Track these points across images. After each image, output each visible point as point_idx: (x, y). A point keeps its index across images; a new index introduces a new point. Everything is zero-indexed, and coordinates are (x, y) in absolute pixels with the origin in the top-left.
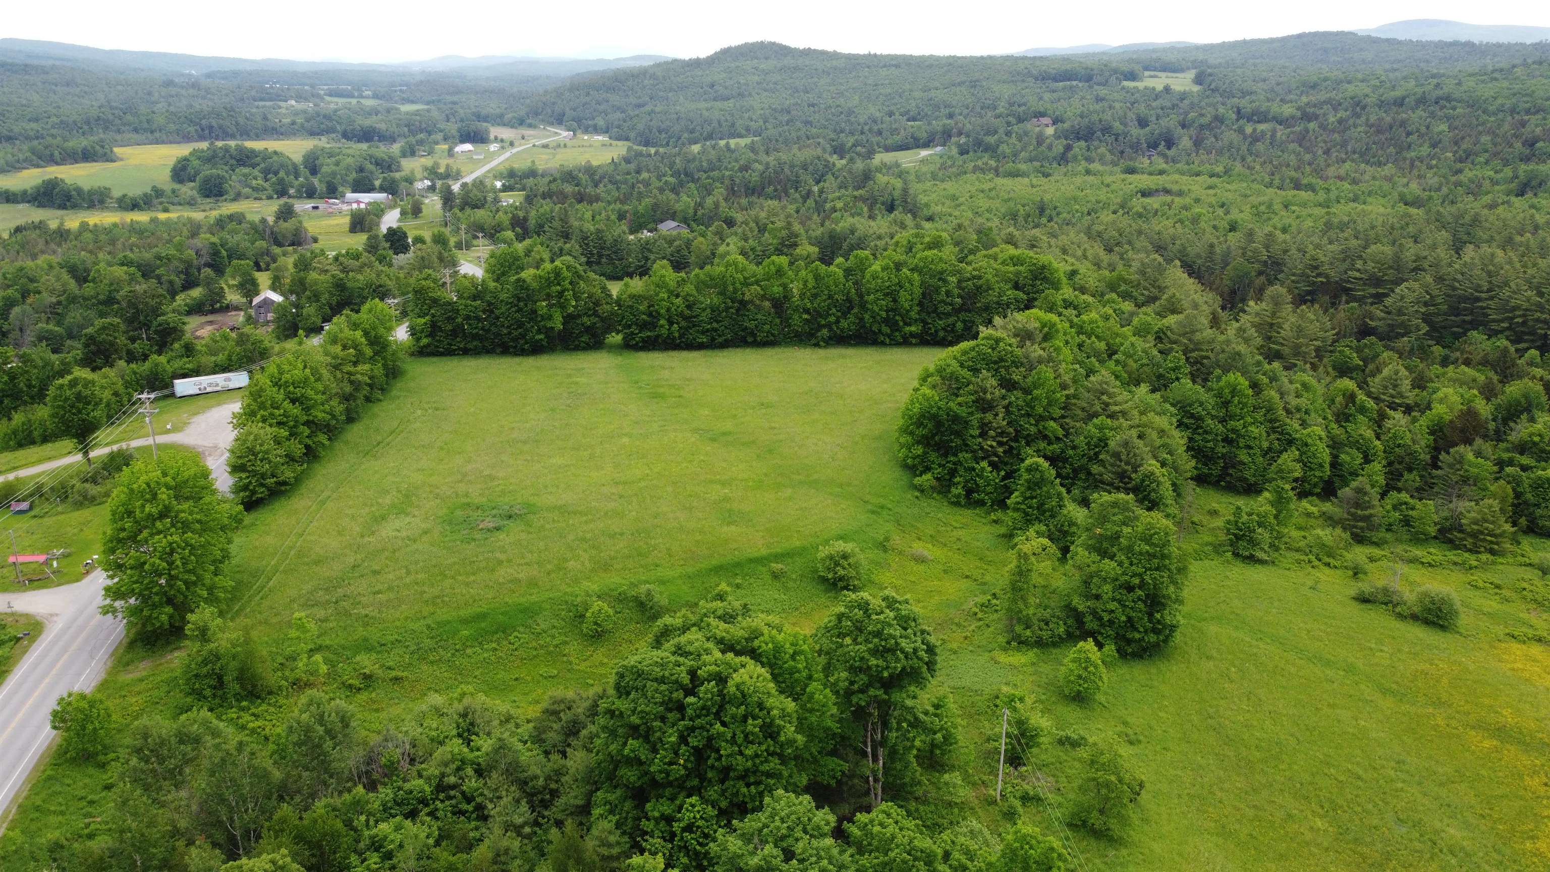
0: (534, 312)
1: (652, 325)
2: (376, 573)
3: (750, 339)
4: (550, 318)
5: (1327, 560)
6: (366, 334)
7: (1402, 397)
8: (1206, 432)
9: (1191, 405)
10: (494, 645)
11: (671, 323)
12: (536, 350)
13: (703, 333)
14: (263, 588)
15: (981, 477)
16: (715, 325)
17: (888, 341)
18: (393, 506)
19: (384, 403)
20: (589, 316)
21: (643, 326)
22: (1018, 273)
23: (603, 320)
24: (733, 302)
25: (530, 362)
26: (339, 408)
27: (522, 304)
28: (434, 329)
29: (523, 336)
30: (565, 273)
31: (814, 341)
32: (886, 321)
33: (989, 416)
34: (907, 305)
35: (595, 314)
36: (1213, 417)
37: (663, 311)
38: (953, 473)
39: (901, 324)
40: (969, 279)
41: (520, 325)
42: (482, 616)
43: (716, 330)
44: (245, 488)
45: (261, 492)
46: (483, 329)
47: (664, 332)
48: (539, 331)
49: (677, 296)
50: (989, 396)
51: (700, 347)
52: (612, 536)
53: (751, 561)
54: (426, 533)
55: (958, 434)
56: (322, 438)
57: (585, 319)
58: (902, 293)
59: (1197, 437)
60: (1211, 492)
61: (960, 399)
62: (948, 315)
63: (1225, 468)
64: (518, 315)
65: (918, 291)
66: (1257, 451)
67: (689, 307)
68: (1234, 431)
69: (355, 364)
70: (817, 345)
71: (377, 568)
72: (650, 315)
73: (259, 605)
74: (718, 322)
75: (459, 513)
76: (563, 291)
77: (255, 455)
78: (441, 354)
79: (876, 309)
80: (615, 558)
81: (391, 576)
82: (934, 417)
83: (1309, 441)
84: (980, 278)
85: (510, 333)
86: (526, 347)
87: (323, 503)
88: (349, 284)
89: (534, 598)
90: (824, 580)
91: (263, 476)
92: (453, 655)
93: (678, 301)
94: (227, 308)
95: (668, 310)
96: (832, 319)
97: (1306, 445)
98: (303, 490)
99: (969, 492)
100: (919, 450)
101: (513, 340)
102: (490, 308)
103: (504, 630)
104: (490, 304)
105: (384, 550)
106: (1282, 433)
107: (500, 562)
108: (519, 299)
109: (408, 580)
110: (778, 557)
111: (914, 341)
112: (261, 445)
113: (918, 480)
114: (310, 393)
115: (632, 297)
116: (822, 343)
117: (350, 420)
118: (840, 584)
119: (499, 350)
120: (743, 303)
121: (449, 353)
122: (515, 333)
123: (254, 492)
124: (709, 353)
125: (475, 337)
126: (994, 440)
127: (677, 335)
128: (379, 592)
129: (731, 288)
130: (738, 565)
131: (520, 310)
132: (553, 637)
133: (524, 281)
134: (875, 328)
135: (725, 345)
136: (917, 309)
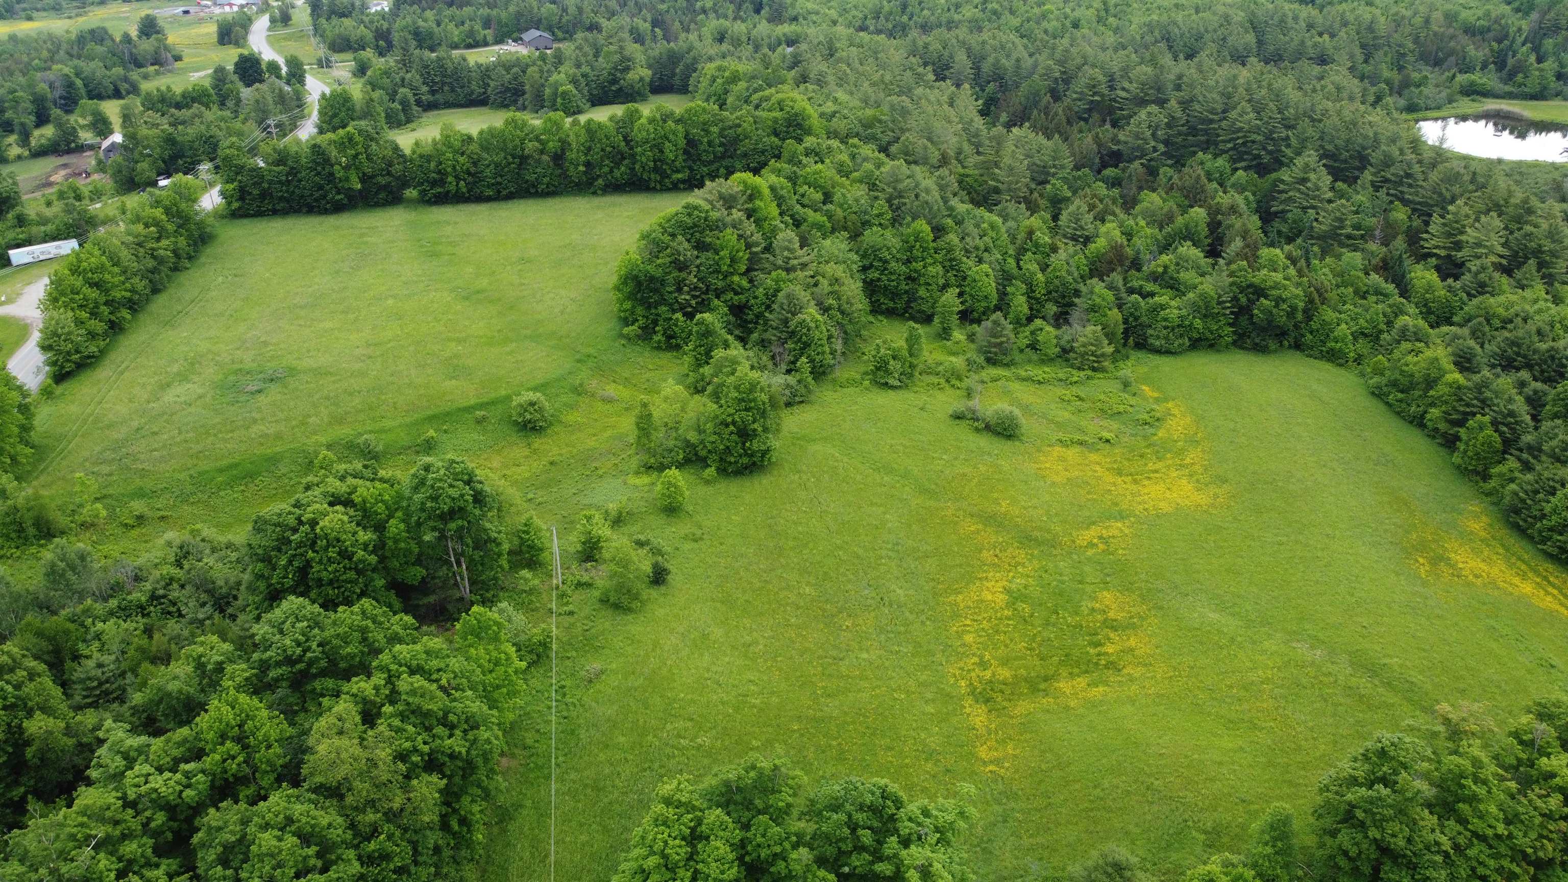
0: (332, 174)
1: (442, 182)
2: (155, 433)
3: (532, 191)
4: (347, 179)
5: (954, 382)
8: (891, 273)
9: (879, 250)
10: (242, 488)
11: (457, 177)
12: (338, 208)
13: (488, 187)
14: (63, 450)
15: (676, 325)
16: (499, 179)
17: (658, 187)
18: (178, 374)
19: (190, 272)
20: (383, 176)
21: (434, 183)
23: (398, 178)
24: (514, 158)
25: (331, 221)
26: (140, 284)
27: (319, 168)
28: (242, 193)
29: (325, 197)
30: (358, 138)
31: (592, 190)
32: (656, 170)
33: (683, 275)
34: (672, 156)
35: (389, 173)
36: (897, 261)
37: (449, 170)
38: (655, 322)
39: (669, 172)
40: (731, 128)
41: (321, 188)
42: (235, 466)
43: (500, 184)
44: (54, 364)
45: (69, 367)
46: (287, 191)
47: (453, 188)
48: (339, 193)
49: (463, 154)
50: (682, 259)
51: (488, 199)
52: (351, 394)
53: (459, 410)
54: (200, 397)
55: (656, 291)
56: (125, 314)
57: (380, 179)
58: (667, 144)
59: (884, 278)
60: (896, 323)
61: (659, 261)
62: (711, 163)
63: (909, 302)
64: (317, 179)
65: (682, 143)
66: (934, 287)
67: (475, 164)
68: (916, 271)
69: (158, 239)
70: (594, 193)
71: (155, 429)
72: (439, 172)
73: (59, 464)
74: (501, 176)
75: (232, 378)
76: (357, 155)
77: (59, 336)
78: (252, 216)
79: (644, 159)
80: (349, 413)
81: (165, 437)
82: (635, 278)
83: (977, 278)
84: (739, 126)
85: (312, 195)
86: (328, 206)
87: (122, 373)
88: (179, 139)
89: (278, 449)
90: (516, 423)
91: (69, 353)
92: (210, 497)
93: (462, 159)
94: (81, 149)
95: (454, 167)
96: (606, 169)
97: (975, 281)
98: (107, 362)
99: (670, 337)
100: (628, 305)
101: (316, 200)
102: (293, 172)
103: (251, 476)
104: (292, 168)
105: (164, 413)
106: (958, 271)
107: (255, 421)
108: (318, 164)
109: (178, 440)
110: (482, 406)
111: (682, 186)
112: (63, 328)
113: (626, 330)
114: (107, 277)
115: (421, 156)
116: (599, 192)
117: (156, 291)
118: (530, 426)
119: (304, 210)
120: (524, 159)
121: (259, 214)
122: (317, 195)
123: (62, 367)
124: (494, 205)
125: (281, 199)
126: (688, 293)
127: (464, 190)
128: (155, 450)
129: (510, 146)
130: (448, 414)
131: (318, 174)
132: (291, 479)
133: (319, 147)
134: (645, 176)
135: (510, 197)
136: (681, 158)
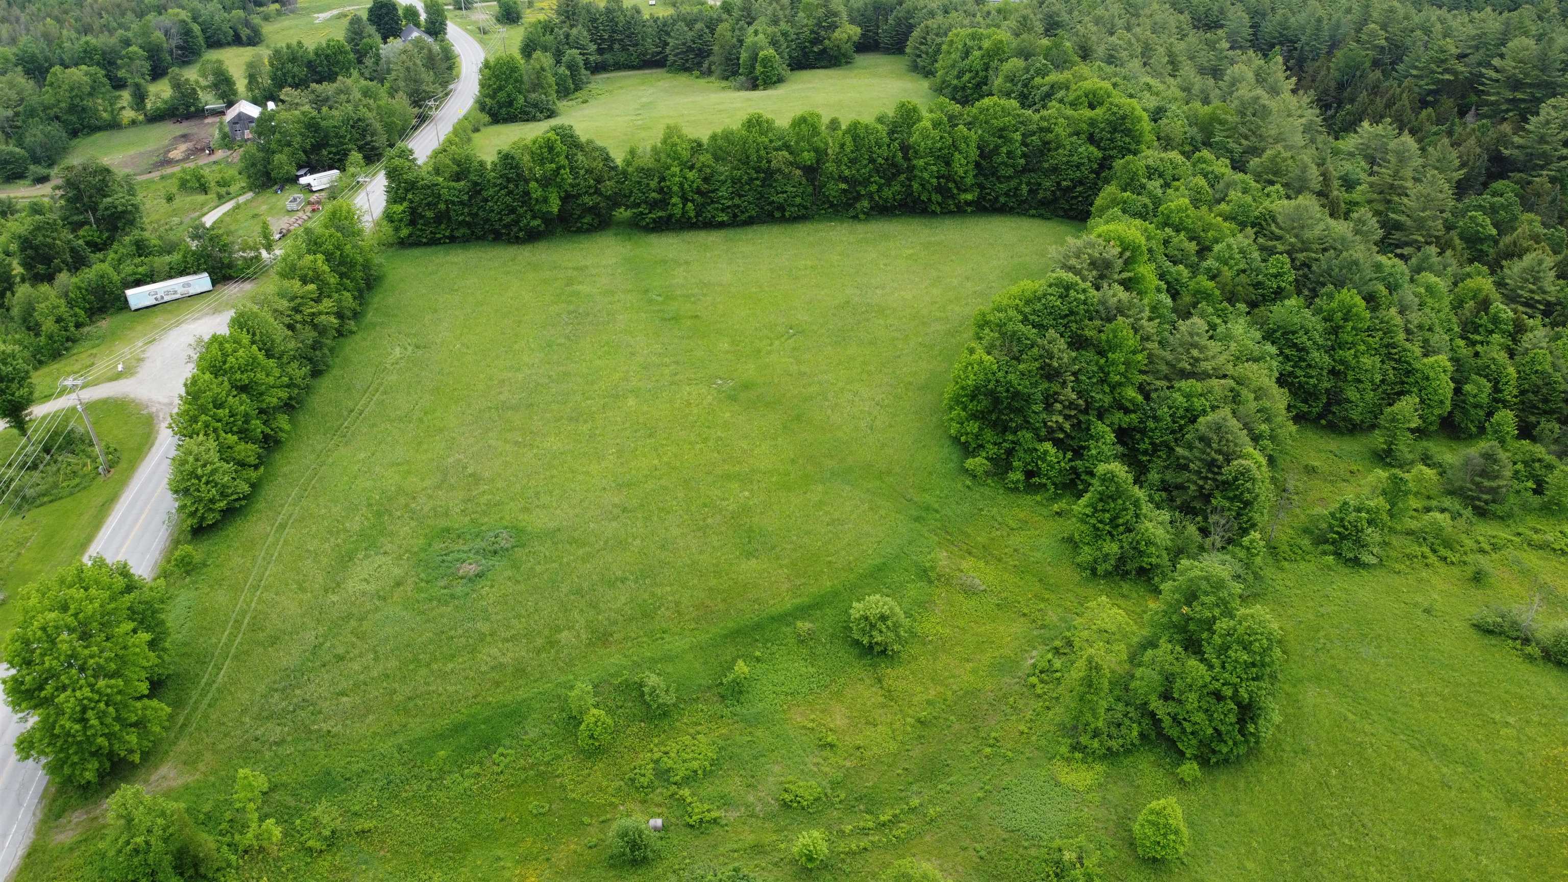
0: (527, 193)
1: (663, 203)
2: (340, 658)
3: (777, 214)
4: (546, 200)
5: (1443, 552)
6: (329, 257)
7: (1544, 292)
8: (1309, 366)
9: (1294, 333)
10: (476, 769)
11: (685, 200)
12: (532, 237)
13: (723, 210)
14: (209, 684)
15: (1044, 460)
16: (737, 201)
17: (938, 210)
18: (362, 535)
19: (357, 337)
20: (590, 195)
21: (654, 205)
22: (1092, 123)
23: (608, 198)
24: (757, 172)
25: (525, 254)
26: (299, 371)
27: (511, 186)
28: (414, 217)
29: (516, 222)
30: (559, 146)
31: (852, 212)
32: (939, 189)
33: (1056, 387)
34: (961, 172)
35: (597, 192)
36: (1319, 348)
37: (675, 188)
38: (1010, 452)
39: (955, 191)
40: (1034, 134)
41: (513, 211)
42: (462, 726)
43: (738, 206)
44: (193, 514)
45: (211, 518)
46: (470, 214)
47: (678, 211)
48: (534, 217)
49: (691, 168)
50: (1056, 364)
51: (721, 225)
52: (612, 584)
53: (773, 619)
54: (398, 584)
55: (1018, 411)
56: (282, 421)
57: (586, 199)
58: (957, 155)
59: (1299, 372)
60: (1310, 434)
61: (1021, 367)
62: (1010, 178)
63: (1328, 404)
64: (508, 199)
65: (974, 153)
66: (1369, 386)
67: (706, 180)
68: (1342, 362)
69: (317, 301)
70: (855, 217)
71: (341, 650)
72: (661, 191)
73: (206, 717)
74: (740, 196)
75: (438, 546)
76: (559, 168)
78: (425, 244)
79: (926, 175)
80: (616, 623)
81: (356, 667)
83: (1432, 375)
84: (1049, 130)
85: (501, 220)
86: (521, 234)
87: (283, 526)
89: (522, 694)
90: (857, 643)
92: (429, 788)
93: (691, 175)
94: (200, 114)
95: (681, 185)
96: (874, 188)
97: (1427, 379)
98: (261, 505)
99: (1029, 474)
100: (973, 427)
101: (506, 226)
102: (476, 190)
103: (489, 744)
104: (476, 184)
105: (350, 616)
106: (1398, 361)
107: (482, 638)
108: (509, 180)
109: (375, 674)
110: (803, 612)
111: (969, 209)
112: (204, 466)
113: (970, 463)
115: (641, 170)
116: (862, 216)
117: (316, 373)
119: (491, 237)
120: (770, 174)
121: (433, 242)
122: (507, 220)
123: (203, 518)
124: (730, 233)
125: (462, 224)
126: (1060, 412)
127: (692, 214)
128: (343, 694)
129: (754, 157)
130: (758, 627)
131: (510, 193)
132: (544, 750)
133: (513, 158)
134: (924, 197)
135: (749, 222)
136: (971, 174)
